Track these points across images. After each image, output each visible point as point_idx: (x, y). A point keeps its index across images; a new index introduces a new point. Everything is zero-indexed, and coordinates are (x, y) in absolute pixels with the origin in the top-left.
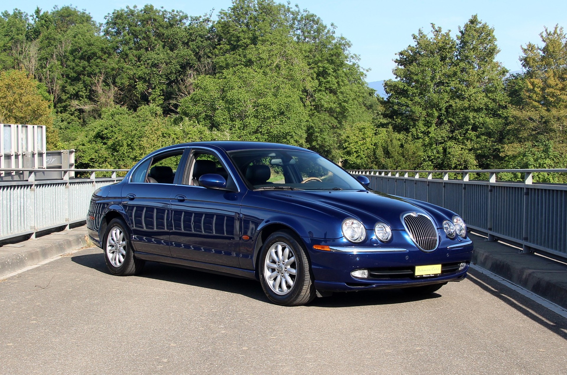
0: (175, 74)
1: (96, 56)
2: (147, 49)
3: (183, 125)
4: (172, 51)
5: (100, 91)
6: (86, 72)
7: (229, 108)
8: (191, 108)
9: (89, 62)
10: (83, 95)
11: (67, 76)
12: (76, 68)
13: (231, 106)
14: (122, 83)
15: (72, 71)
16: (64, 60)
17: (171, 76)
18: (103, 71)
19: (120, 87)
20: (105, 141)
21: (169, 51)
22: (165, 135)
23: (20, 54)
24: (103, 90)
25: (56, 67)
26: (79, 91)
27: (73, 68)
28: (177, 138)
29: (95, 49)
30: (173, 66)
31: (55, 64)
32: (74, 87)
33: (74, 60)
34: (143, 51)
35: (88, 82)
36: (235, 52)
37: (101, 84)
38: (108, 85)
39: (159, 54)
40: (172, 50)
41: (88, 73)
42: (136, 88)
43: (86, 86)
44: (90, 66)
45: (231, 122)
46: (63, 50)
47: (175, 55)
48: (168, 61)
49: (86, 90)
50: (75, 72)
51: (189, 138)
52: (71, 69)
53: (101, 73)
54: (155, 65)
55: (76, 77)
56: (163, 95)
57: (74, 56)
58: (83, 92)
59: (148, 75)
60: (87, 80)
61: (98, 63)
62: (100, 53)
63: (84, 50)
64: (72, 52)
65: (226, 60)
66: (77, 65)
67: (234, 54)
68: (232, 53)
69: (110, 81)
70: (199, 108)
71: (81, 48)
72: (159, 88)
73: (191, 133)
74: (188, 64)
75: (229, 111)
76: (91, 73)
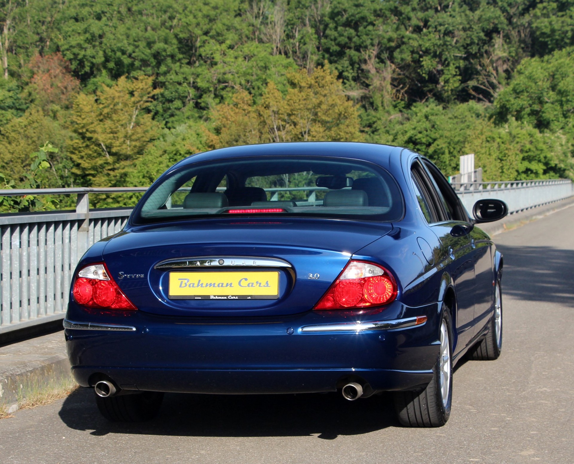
0: (478, 44)
1: (367, 22)
2: (437, 11)
3: (509, 127)
4: (473, 12)
5: (373, 71)
6: (352, 45)
7: (561, 101)
8: (513, 101)
9: (356, 30)
10: (348, 77)
11: (327, 50)
12: (340, 39)
13: (564, 99)
14: (402, 60)
15: (333, 43)
16: (322, 27)
17: (472, 48)
18: (376, 41)
19: (399, 64)
20: (418, 147)
21: (468, 12)
22: (489, 139)
23: (256, 17)
24: (376, 69)
25: (309, 36)
26: (343, 71)
27: (335, 39)
28: (503, 143)
29: (365, 12)
30: (475, 33)
31: (308, 32)
32: (336, 65)
33: (336, 28)
34: (431, 12)
35: (356, 59)
36: (563, 13)
37: (373, 60)
38: (382, 61)
39: (454, 17)
40: (472, 10)
41: (355, 46)
42: (423, 66)
43: (352, 64)
44: (359, 36)
45: (563, 119)
46: (319, 13)
47: (476, 18)
48: (468, 26)
49: (353, 69)
50: (339, 45)
51: (517, 143)
52: (331, 40)
53: (373, 45)
54: (448, 33)
55: (339, 51)
56: (460, 75)
57: (336, 22)
58: (349, 73)
59: (439, 47)
60: (354, 55)
61: (369, 31)
62: (372, 18)
63: (350, 14)
64: (333, 15)
65: (550, 23)
66: (341, 35)
67: (563, 16)
68: (560, 14)
69: (385, 55)
70: (523, 101)
71: (345, 11)
72: (454, 64)
73: (519, 136)
74: (496, 30)
75: (562, 105)
76: (360, 46)
